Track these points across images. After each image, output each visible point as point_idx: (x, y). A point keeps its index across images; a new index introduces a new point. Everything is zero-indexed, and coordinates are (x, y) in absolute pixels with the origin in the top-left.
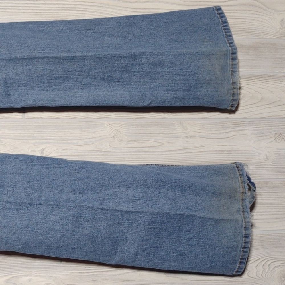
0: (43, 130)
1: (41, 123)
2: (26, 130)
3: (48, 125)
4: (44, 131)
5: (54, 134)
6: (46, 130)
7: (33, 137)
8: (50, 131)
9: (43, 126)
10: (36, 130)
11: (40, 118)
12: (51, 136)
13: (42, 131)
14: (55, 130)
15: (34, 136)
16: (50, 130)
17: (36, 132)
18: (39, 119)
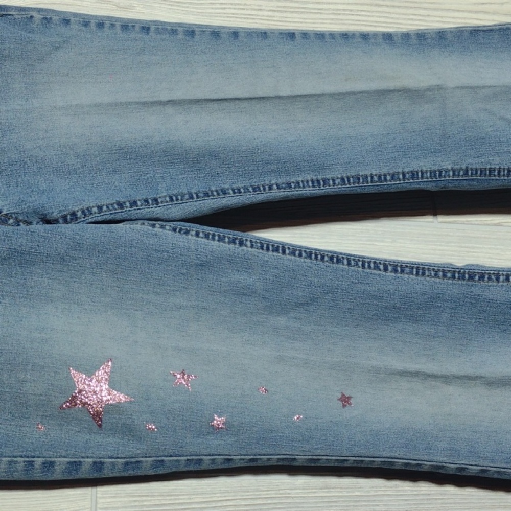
0: (475, 245)
1: (469, 231)
2: (443, 244)
3: (483, 236)
4: (477, 248)
5: (498, 254)
6: (481, 246)
7: (459, 258)
8: (489, 248)
9: (474, 237)
10: (463, 245)
11: (466, 223)
12: (492, 258)
13: (474, 248)
14: (499, 247)
15: (460, 256)
16: (489, 246)
17: (462, 249)
18: (464, 224)
